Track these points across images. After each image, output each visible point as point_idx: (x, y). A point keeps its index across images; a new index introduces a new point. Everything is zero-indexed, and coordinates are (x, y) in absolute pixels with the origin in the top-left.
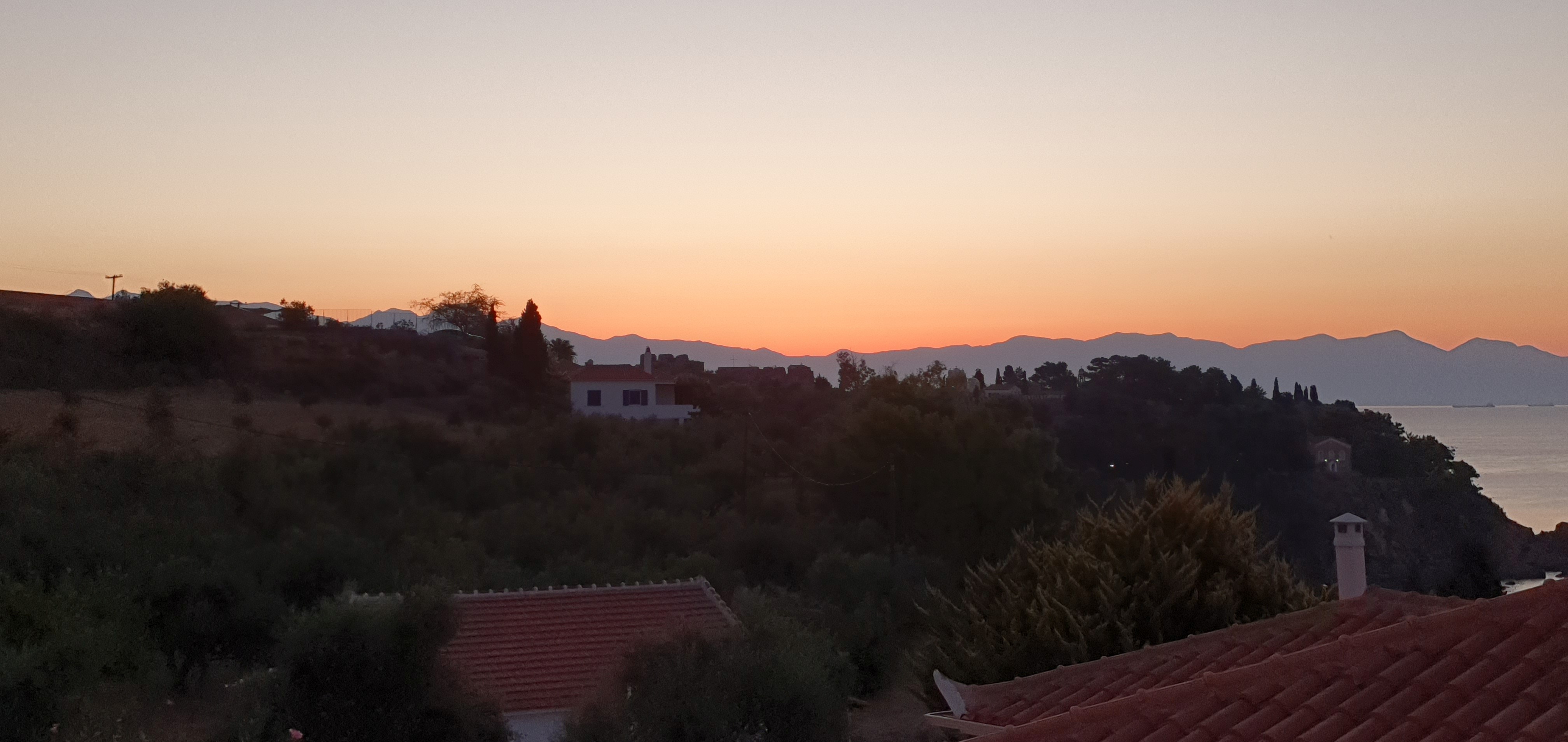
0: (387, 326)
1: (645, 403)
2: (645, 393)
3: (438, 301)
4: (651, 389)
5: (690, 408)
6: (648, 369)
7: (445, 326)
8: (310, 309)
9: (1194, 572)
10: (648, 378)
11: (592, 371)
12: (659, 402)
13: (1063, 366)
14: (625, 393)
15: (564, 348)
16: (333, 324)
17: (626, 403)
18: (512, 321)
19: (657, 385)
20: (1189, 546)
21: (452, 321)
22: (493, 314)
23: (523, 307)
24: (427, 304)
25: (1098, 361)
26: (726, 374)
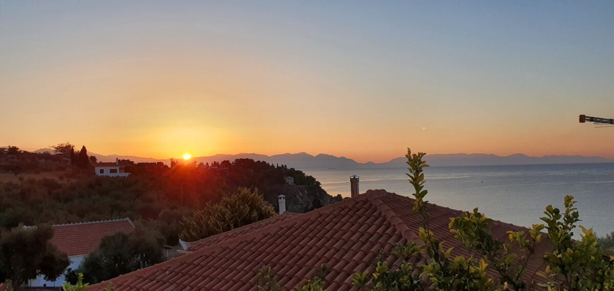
0: (42, 153)
1: (116, 172)
2: (116, 170)
3: (56, 146)
4: (118, 168)
5: (129, 173)
6: (117, 164)
7: (59, 153)
8: (18, 148)
9: (248, 210)
10: (117, 166)
11: (102, 164)
12: (120, 172)
13: (228, 161)
14: (111, 170)
15: (93, 158)
16: (25, 152)
17: (111, 172)
18: (78, 151)
19: (120, 168)
20: (247, 204)
21: (61, 151)
22: (73, 149)
23: (82, 148)
24: (53, 147)
25: (237, 160)
26: (140, 164)
